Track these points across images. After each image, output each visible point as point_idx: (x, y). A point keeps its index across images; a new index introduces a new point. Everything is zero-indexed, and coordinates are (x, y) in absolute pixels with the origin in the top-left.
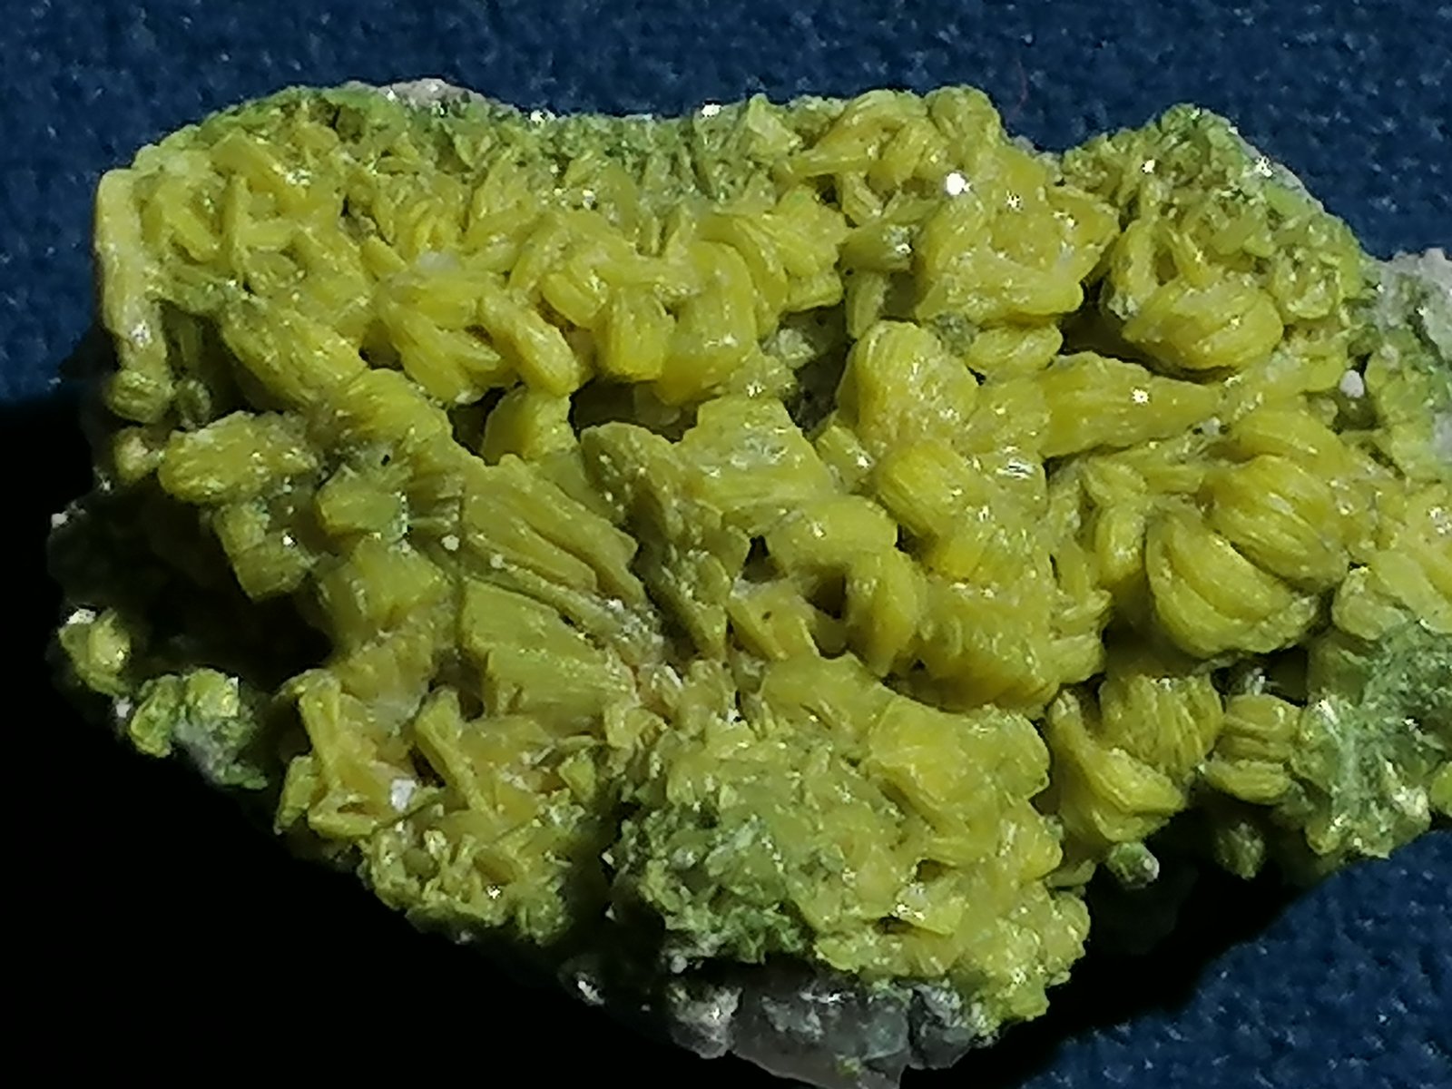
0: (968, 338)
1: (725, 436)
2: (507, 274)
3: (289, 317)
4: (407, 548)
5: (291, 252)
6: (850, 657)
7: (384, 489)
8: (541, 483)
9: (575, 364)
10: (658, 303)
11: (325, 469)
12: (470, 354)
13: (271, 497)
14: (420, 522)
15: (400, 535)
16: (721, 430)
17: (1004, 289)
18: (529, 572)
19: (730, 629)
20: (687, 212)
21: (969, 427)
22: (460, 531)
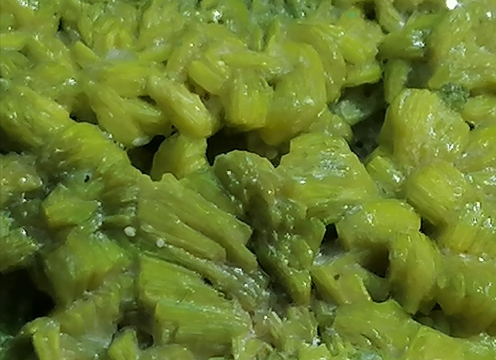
0: (463, 99)
1: (308, 158)
2: (165, 63)
3: (23, 91)
4: (101, 236)
5: (25, 51)
6: (391, 301)
7: (87, 198)
8: (189, 191)
9: (209, 119)
10: (264, 79)
11: (49, 187)
12: (141, 112)
13: (13, 205)
14: (110, 218)
15: (96, 227)
16: (305, 155)
17: (486, 68)
18: (182, 249)
19: (313, 286)
20: (280, 25)
21: (465, 155)
22: (136, 223)
